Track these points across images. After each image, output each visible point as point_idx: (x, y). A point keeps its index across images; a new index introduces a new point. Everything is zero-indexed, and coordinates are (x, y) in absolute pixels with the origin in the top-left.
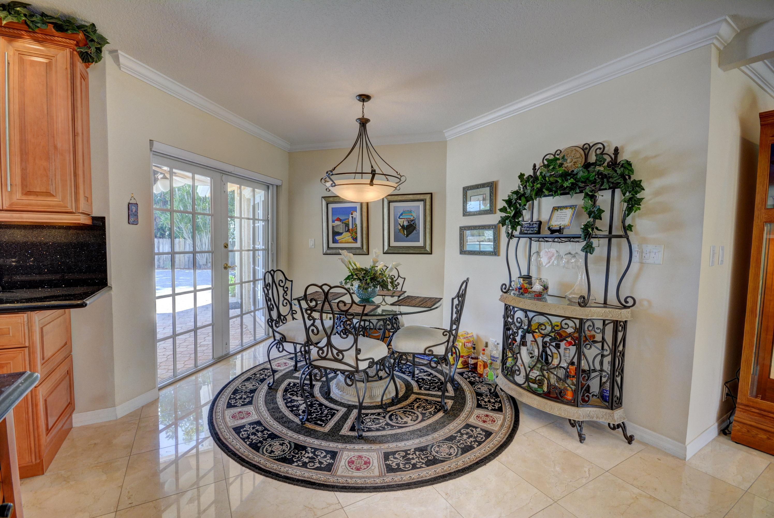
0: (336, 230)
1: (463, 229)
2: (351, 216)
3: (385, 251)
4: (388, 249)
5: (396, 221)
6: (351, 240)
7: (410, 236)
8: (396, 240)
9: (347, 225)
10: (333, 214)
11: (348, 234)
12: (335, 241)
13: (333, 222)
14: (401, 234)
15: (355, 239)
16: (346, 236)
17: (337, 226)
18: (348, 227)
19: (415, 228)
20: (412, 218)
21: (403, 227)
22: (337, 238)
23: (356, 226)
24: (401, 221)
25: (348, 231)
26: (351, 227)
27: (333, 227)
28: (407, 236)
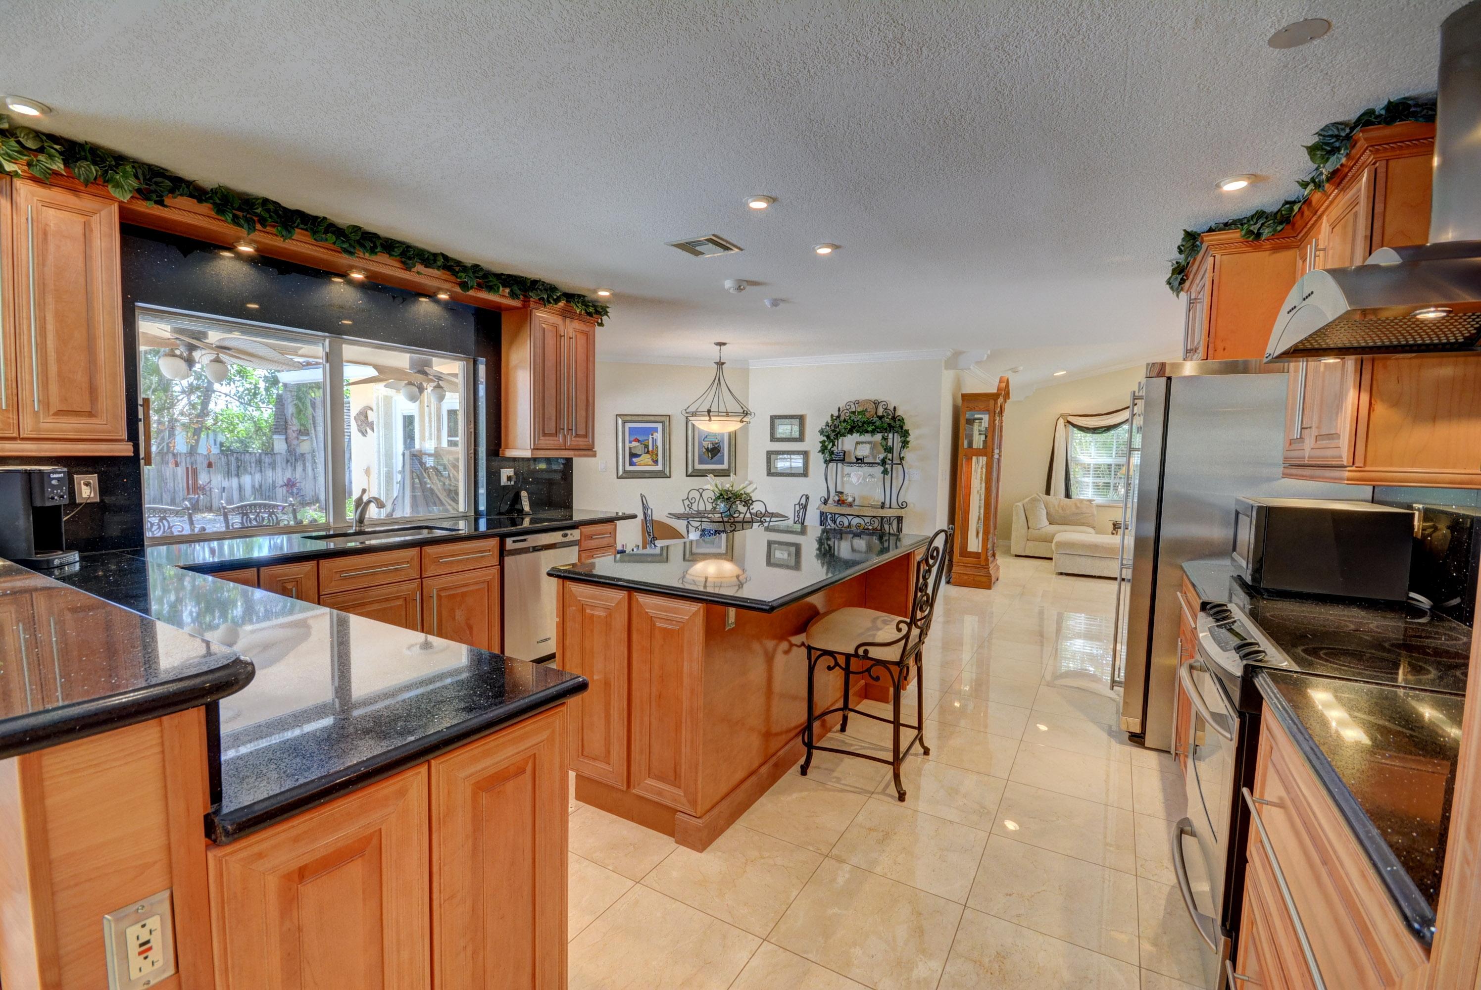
0: (633, 451)
1: (770, 454)
2: (651, 436)
3: (689, 473)
4: (693, 472)
5: (700, 444)
6: (651, 463)
7: (715, 459)
8: (700, 462)
9: (647, 446)
10: (630, 434)
11: (648, 456)
12: (632, 464)
13: (630, 442)
14: (706, 457)
15: (656, 462)
16: (646, 458)
17: (635, 447)
18: (648, 449)
19: (719, 451)
20: (717, 441)
21: (707, 449)
22: (635, 460)
23: (657, 447)
24: (705, 444)
25: (648, 452)
26: (650, 449)
27: (630, 448)
28: (712, 458)
